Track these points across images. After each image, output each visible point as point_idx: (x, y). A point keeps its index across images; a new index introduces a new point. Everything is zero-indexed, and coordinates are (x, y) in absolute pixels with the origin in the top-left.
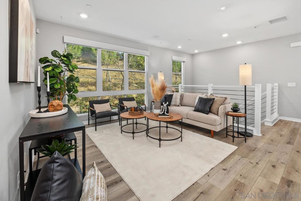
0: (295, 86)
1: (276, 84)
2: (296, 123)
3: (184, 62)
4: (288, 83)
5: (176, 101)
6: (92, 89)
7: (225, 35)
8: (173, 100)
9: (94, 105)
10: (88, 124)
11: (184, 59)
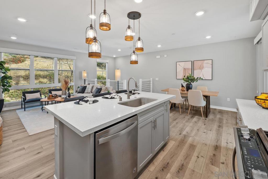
0: (158, 80)
1: (151, 79)
3: (107, 63)
4: (156, 78)
5: (88, 90)
6: (43, 81)
7: (119, 50)
8: (86, 89)
9: (26, 94)
10: (21, 107)
11: (108, 61)
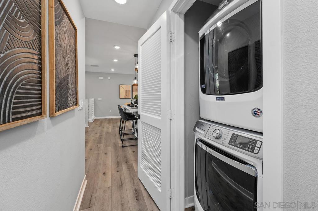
0: (101, 100)
2: (102, 119)
4: (99, 98)
